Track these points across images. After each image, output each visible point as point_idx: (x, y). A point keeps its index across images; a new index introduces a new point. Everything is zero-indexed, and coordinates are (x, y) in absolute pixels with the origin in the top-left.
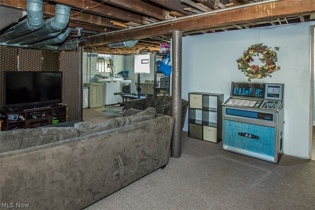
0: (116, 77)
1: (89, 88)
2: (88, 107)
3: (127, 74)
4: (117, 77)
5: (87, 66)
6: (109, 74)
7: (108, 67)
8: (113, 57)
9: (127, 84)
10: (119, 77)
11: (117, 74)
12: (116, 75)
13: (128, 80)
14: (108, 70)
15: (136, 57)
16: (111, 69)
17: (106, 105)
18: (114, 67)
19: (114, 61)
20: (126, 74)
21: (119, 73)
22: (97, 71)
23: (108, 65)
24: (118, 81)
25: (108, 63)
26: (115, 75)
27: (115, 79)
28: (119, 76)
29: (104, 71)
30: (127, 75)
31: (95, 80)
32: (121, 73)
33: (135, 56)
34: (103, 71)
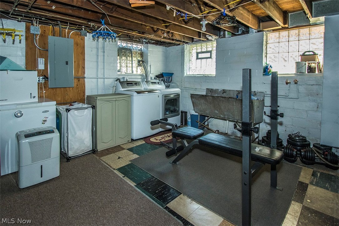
0: (152, 83)
1: (94, 107)
2: (93, 150)
3: (171, 78)
4: (155, 83)
5: (97, 62)
6: (140, 77)
7: (139, 65)
8: (147, 48)
9: (172, 96)
10: (158, 83)
11: (155, 78)
12: (153, 79)
13: (173, 87)
14: (139, 71)
15: (186, 49)
16: (143, 69)
17: (134, 138)
18: (149, 65)
19: (149, 54)
20: (169, 78)
21: (157, 76)
22: (119, 71)
23: (139, 61)
24: (156, 90)
25: (139, 59)
26: (151, 79)
27: (152, 87)
28: (157, 81)
29: (131, 72)
30: (170, 80)
31: (115, 88)
32: (160, 76)
33: (185, 47)
34: (129, 71)
